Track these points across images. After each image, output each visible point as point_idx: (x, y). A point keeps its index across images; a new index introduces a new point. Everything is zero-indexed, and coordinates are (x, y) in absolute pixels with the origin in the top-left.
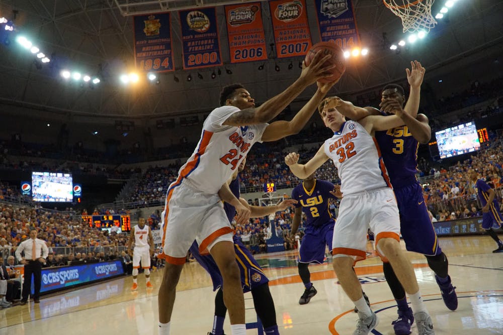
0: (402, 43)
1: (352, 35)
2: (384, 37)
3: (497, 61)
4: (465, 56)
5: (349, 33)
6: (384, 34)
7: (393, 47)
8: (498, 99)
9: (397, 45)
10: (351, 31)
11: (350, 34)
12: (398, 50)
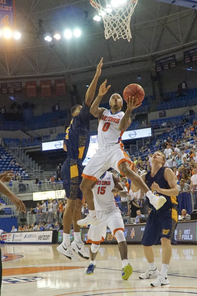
0: (57, 37)
1: (7, 12)
2: (40, 25)
3: (139, 78)
4: (113, 66)
5: (4, 9)
6: (40, 21)
7: (48, 39)
8: (135, 115)
9: (52, 36)
10: (7, 8)
11: (6, 11)
12: (52, 43)
